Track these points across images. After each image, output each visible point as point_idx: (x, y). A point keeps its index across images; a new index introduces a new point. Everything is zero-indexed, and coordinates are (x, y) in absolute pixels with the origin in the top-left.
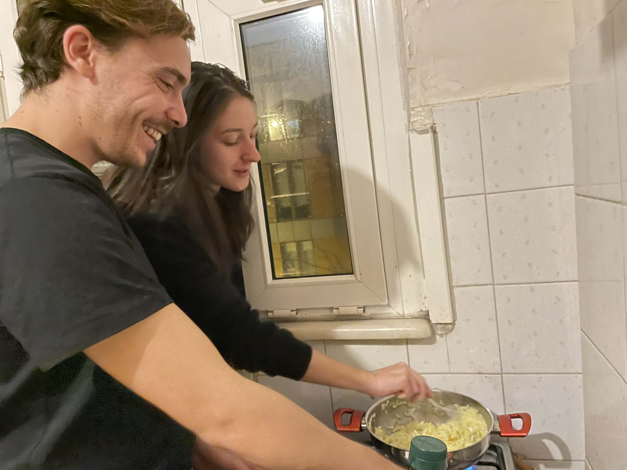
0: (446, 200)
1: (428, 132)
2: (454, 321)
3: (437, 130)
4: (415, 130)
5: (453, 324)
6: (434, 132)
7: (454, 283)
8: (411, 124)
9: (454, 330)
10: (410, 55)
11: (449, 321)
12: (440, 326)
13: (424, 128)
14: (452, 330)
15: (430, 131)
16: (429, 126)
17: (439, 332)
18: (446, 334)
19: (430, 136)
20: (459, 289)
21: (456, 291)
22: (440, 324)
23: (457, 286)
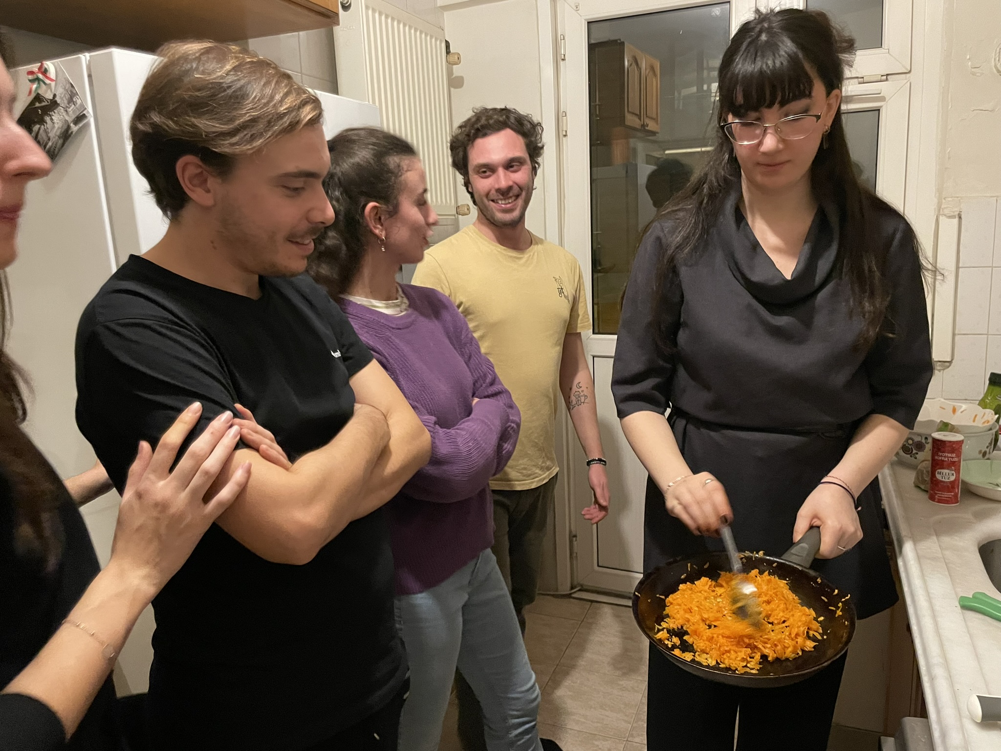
0: (961, 270)
1: (955, 218)
2: (952, 360)
3: (962, 217)
4: (945, 215)
5: (950, 362)
6: (960, 218)
7: (957, 332)
8: (941, 210)
9: (950, 368)
10: (949, 158)
11: (949, 360)
12: (939, 363)
13: (952, 214)
14: (949, 367)
15: (957, 216)
16: (957, 213)
17: (938, 368)
18: (944, 370)
19: (956, 220)
20: (959, 336)
21: (957, 338)
22: (940, 362)
23: (959, 334)
